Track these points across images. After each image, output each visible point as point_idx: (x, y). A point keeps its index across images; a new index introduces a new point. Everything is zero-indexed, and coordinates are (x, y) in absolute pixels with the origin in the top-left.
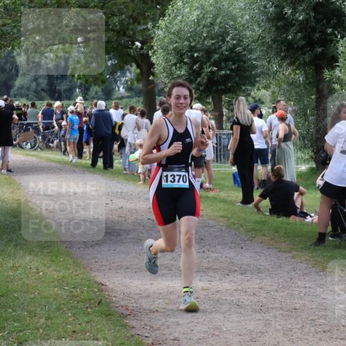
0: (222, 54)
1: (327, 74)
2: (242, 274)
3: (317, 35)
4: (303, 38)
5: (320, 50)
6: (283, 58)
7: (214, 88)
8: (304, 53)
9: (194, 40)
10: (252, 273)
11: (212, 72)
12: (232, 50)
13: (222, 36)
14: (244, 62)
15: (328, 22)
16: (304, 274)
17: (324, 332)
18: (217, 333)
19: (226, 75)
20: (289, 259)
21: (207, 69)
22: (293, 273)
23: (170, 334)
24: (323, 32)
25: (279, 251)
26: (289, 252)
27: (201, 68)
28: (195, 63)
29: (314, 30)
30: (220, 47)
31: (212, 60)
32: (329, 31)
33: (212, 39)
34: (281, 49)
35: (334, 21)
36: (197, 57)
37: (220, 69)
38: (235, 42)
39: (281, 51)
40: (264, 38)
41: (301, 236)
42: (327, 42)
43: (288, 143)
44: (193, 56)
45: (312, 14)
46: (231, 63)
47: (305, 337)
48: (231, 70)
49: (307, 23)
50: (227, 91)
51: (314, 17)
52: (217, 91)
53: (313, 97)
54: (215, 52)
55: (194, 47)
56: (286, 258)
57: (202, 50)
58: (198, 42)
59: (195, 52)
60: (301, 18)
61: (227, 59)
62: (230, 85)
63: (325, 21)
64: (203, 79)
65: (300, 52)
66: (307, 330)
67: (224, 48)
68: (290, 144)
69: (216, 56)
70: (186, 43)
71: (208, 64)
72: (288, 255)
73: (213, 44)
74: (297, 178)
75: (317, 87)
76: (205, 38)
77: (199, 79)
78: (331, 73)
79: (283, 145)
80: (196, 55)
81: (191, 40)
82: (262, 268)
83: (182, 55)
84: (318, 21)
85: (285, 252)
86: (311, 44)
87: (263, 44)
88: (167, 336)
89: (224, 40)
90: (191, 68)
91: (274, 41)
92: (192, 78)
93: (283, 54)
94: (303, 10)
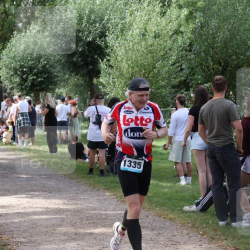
0: (39, 69)
1: (95, 81)
2: (50, 192)
3: (90, 59)
4: (82, 61)
5: (91, 67)
6: (72, 72)
7: (35, 89)
8: (83, 69)
9: (23, 62)
10: (55, 192)
11: (33, 79)
12: (44, 67)
13: (38, 59)
14: (51, 74)
15: (95, 52)
16: (84, 191)
17: (94, 223)
18: (34, 227)
19: (41, 81)
20: (76, 183)
21: (31, 78)
22: (78, 191)
23: (8, 228)
24: (93, 57)
25: (71, 179)
26: (77, 179)
27: (27, 77)
28: (24, 74)
29: (88, 56)
30: (38, 65)
31: (33, 73)
32: (96, 57)
33: (33, 61)
34: (70, 66)
35: (98, 51)
36: (25, 71)
37: (38, 78)
38: (45, 62)
39: (71, 68)
40: (61, 60)
41: (83, 170)
42: (95, 63)
43: (76, 118)
44: (23, 70)
45: (87, 48)
46: (44, 74)
47: (83, 226)
48: (44, 78)
49: (84, 53)
50: (42, 90)
51: (88, 49)
52: (36, 90)
53: (89, 93)
54: (34, 68)
55: (23, 65)
56: (74, 182)
57: (28, 67)
58: (25, 63)
59: (24, 68)
60: (80, 50)
61: (41, 72)
62: (43, 86)
63: (93, 51)
64: (29, 83)
65: (81, 68)
66: (84, 222)
67: (40, 66)
68: (77, 119)
69: (35, 70)
70: (19, 63)
71: (31, 75)
72: (75, 181)
73: (34, 64)
74: (81, 137)
75: (91, 87)
76: (29, 60)
77: (26, 84)
78: (98, 80)
79: (73, 119)
80: (25, 69)
81: (21, 62)
82: (61, 188)
83: (16, 70)
84: (90, 52)
85: (74, 179)
86: (87, 64)
87: (61, 64)
88: (6, 230)
89: (39, 62)
90: (22, 77)
91: (67, 62)
92: (22, 83)
93: (72, 69)
94: (82, 45)
